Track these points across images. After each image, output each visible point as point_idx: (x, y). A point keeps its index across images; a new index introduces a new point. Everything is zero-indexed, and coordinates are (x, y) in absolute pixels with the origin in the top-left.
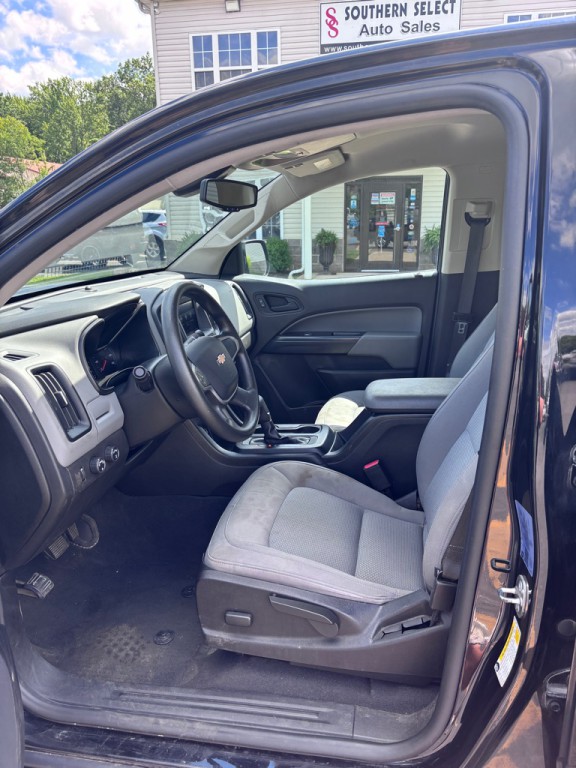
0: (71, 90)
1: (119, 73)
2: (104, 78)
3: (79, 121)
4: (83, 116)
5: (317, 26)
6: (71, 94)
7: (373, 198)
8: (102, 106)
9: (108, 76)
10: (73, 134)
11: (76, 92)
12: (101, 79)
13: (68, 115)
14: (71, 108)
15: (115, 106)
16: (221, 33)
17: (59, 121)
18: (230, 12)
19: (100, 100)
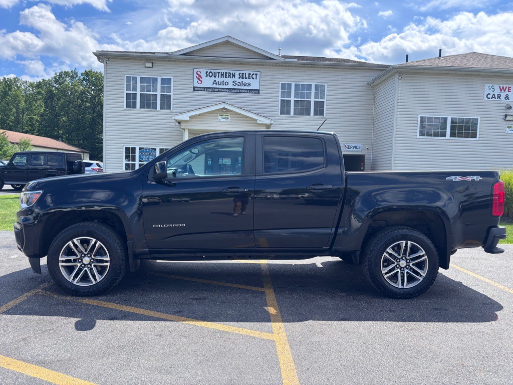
0: (19, 85)
1: (55, 78)
2: (43, 80)
3: (23, 104)
4: (26, 102)
5: (192, 78)
6: (19, 88)
7: (220, 161)
8: (40, 97)
9: (47, 79)
10: (17, 113)
11: (23, 87)
12: (42, 81)
13: (15, 100)
14: (18, 96)
15: (49, 97)
16: (142, 76)
17: (8, 104)
18: (148, 67)
19: (39, 93)
